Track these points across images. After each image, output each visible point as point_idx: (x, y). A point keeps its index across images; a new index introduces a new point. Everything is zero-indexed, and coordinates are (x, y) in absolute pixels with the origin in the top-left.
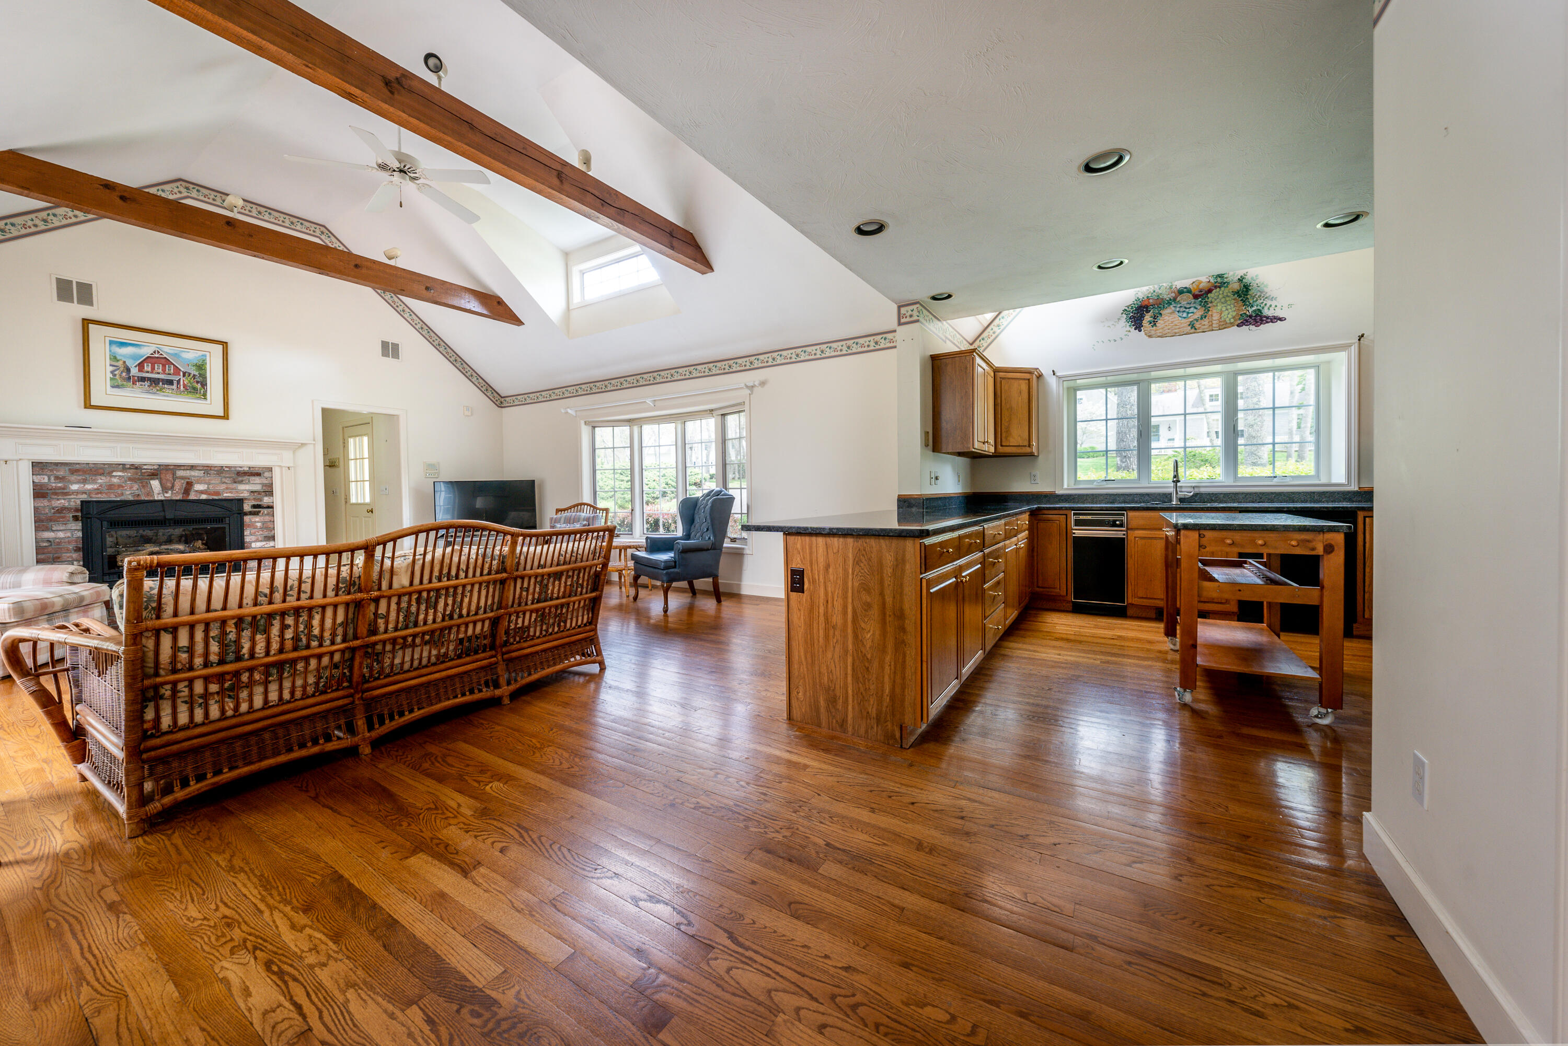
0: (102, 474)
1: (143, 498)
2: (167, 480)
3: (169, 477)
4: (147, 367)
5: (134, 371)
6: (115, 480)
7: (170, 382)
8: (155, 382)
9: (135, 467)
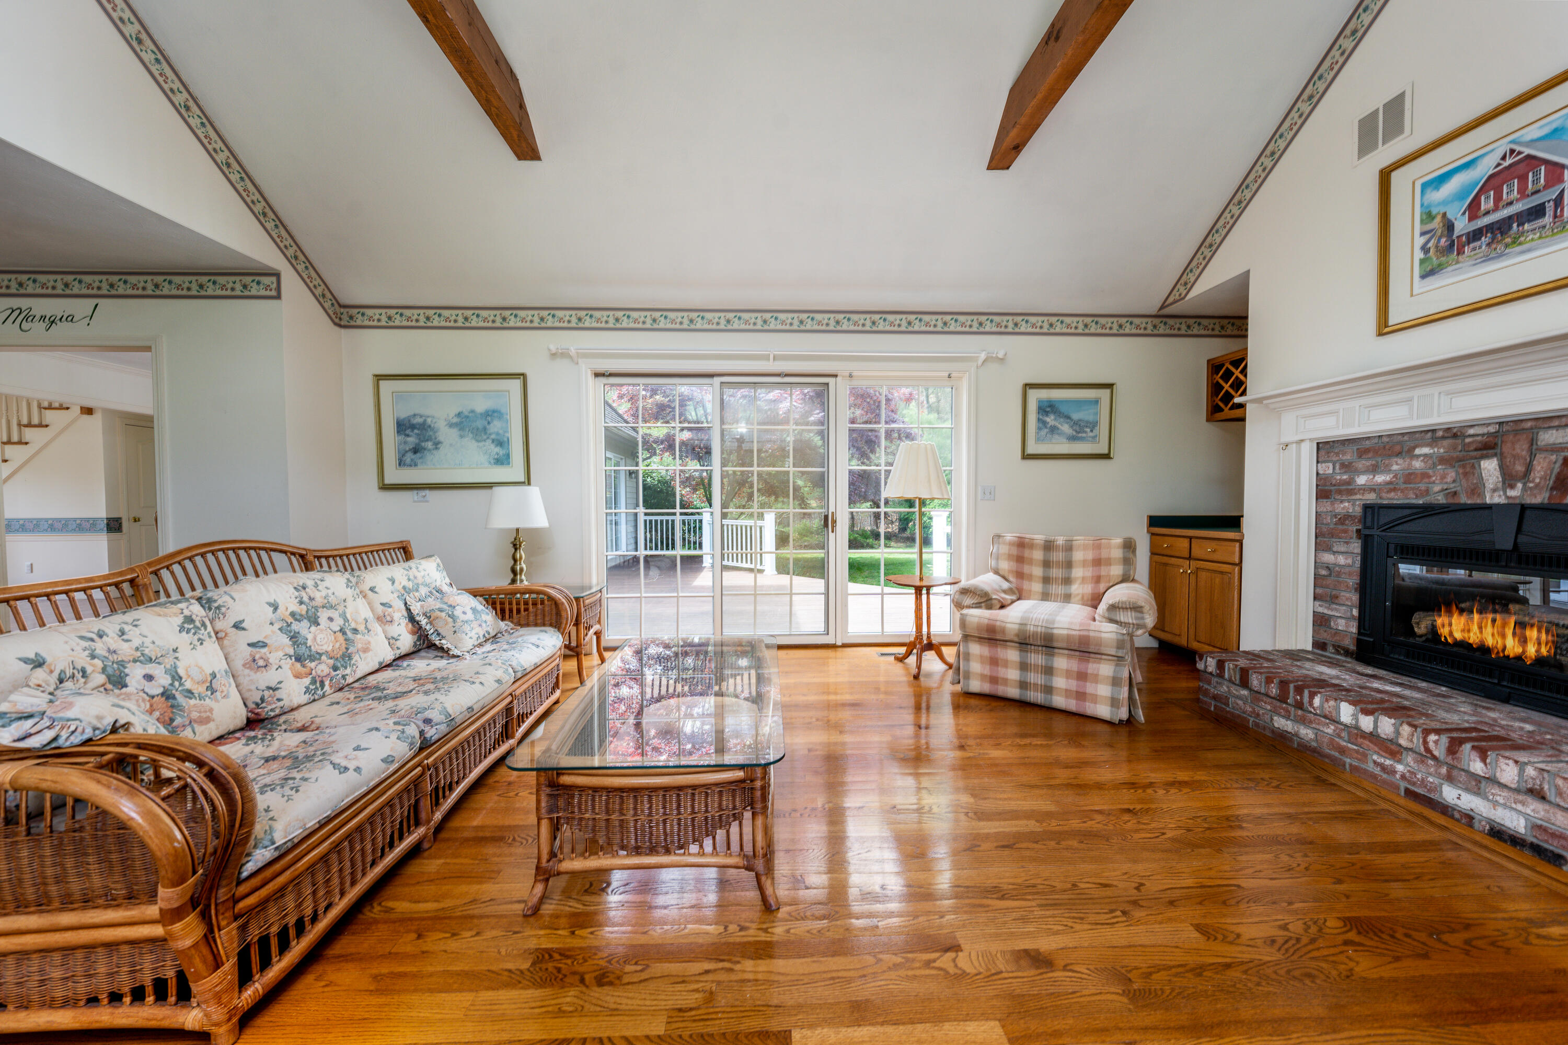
0: (1399, 454)
1: (1464, 499)
2: (1516, 457)
3: (1521, 448)
4: (1486, 203)
5: (1462, 225)
6: (1417, 464)
7: (1538, 212)
8: (1500, 229)
9: (1453, 433)
